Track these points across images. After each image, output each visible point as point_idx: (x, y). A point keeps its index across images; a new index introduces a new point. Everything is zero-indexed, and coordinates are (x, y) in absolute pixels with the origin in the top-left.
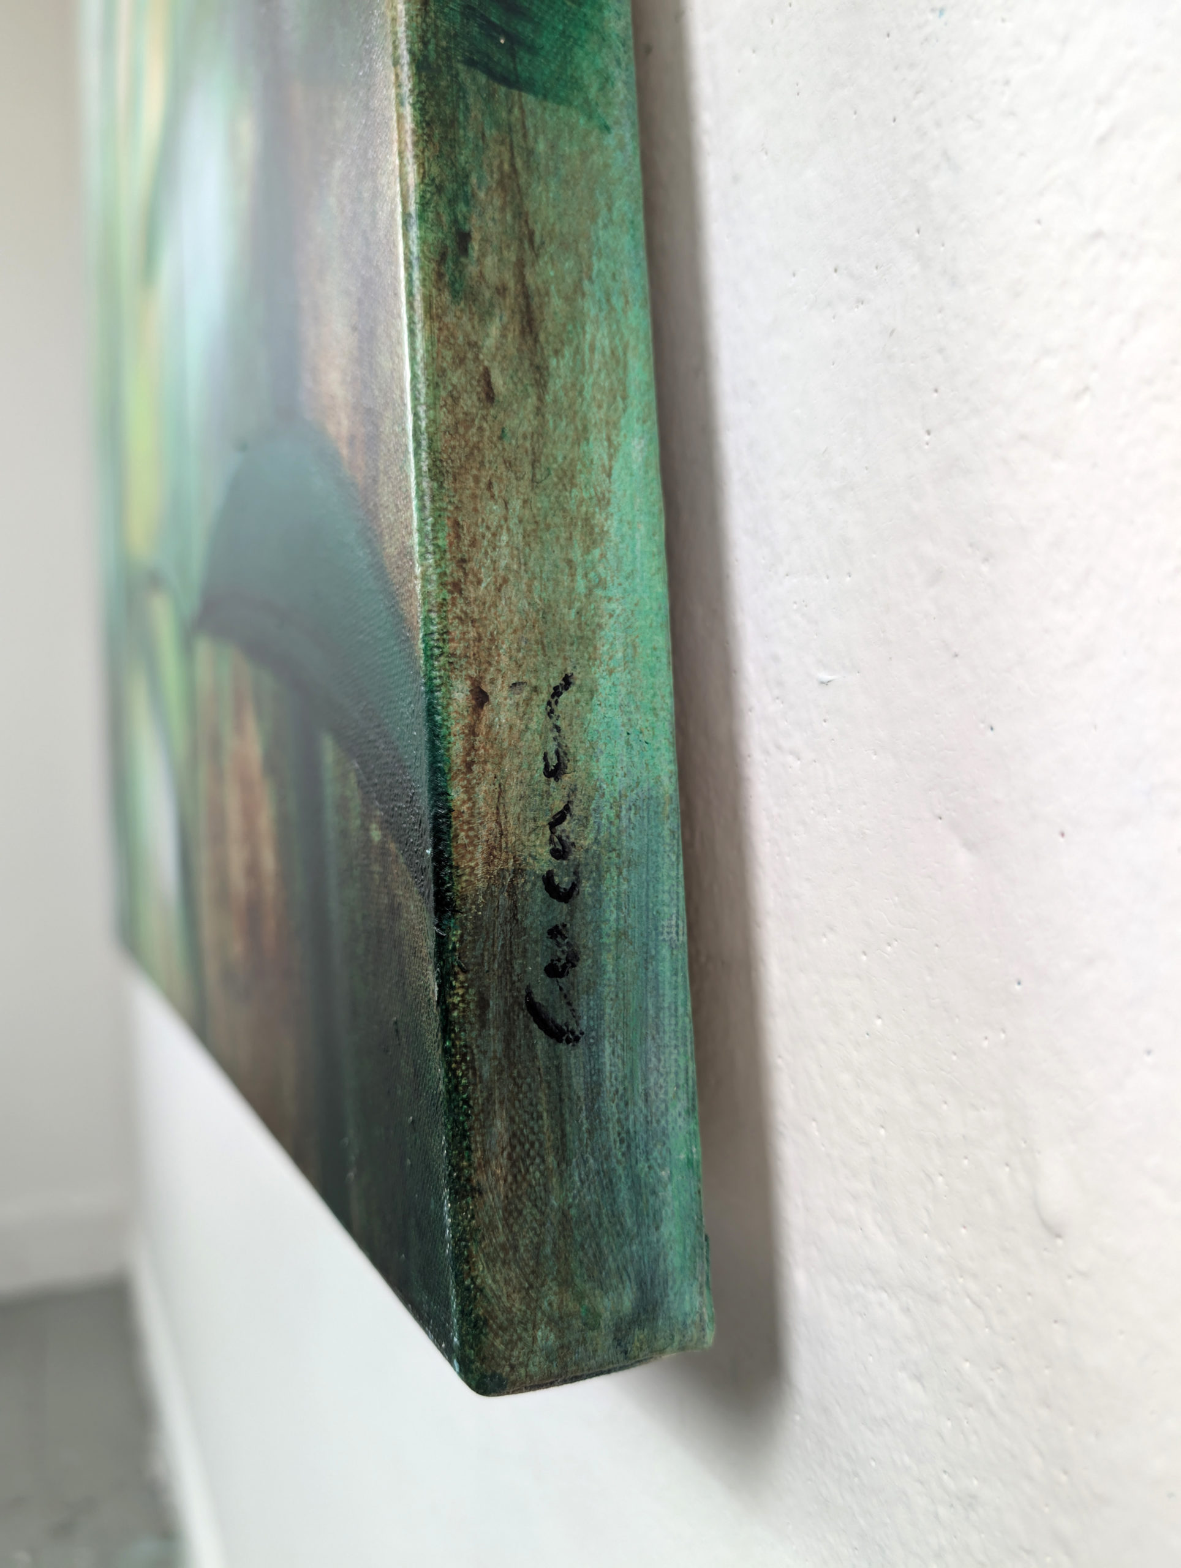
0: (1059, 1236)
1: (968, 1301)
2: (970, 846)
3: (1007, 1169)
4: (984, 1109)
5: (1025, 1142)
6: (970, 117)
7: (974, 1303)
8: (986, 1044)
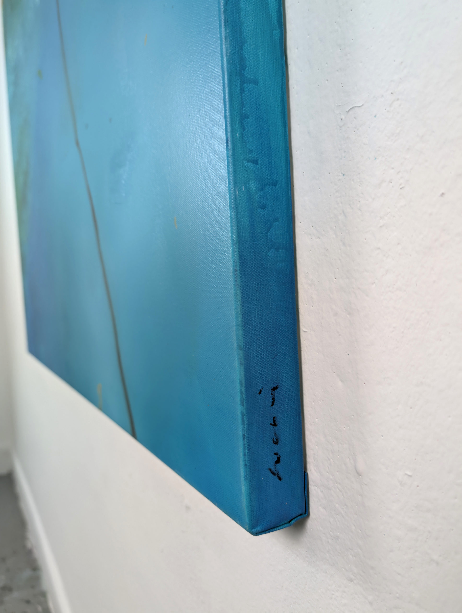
0: (360, 475)
1: (338, 490)
2: (342, 381)
3: (349, 459)
4: (344, 444)
5: (353, 453)
6: (350, 205)
7: (339, 490)
8: (344, 429)
